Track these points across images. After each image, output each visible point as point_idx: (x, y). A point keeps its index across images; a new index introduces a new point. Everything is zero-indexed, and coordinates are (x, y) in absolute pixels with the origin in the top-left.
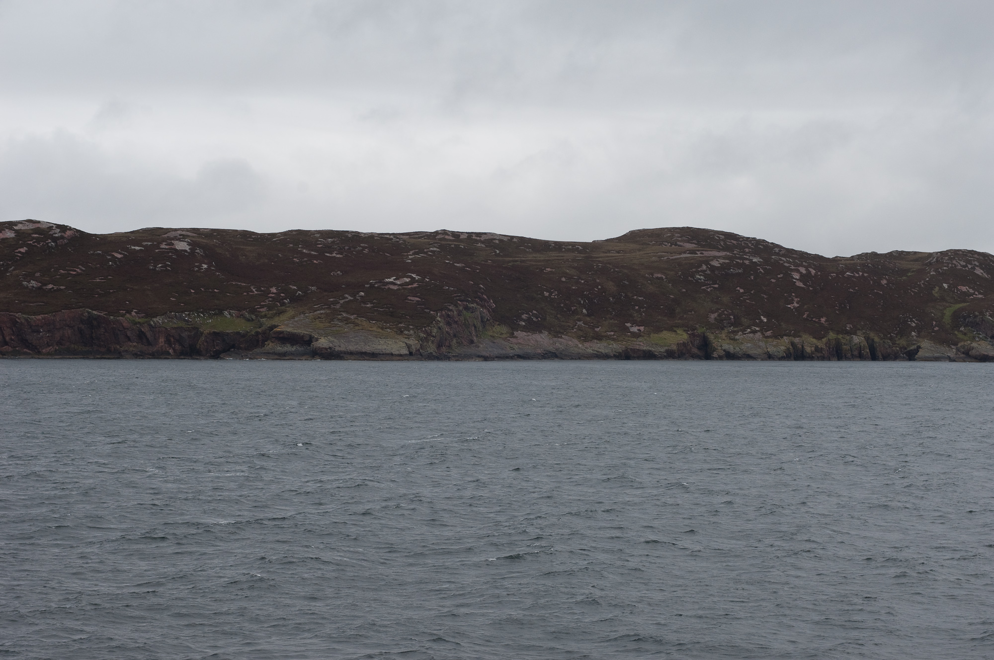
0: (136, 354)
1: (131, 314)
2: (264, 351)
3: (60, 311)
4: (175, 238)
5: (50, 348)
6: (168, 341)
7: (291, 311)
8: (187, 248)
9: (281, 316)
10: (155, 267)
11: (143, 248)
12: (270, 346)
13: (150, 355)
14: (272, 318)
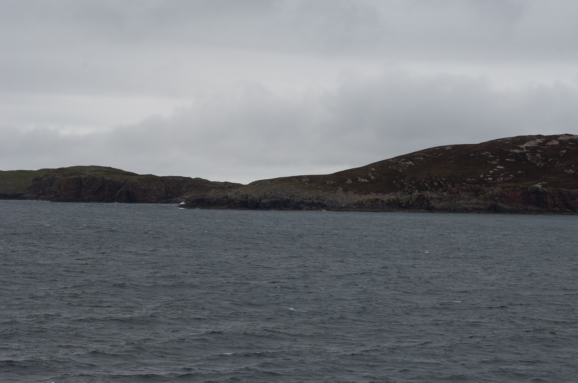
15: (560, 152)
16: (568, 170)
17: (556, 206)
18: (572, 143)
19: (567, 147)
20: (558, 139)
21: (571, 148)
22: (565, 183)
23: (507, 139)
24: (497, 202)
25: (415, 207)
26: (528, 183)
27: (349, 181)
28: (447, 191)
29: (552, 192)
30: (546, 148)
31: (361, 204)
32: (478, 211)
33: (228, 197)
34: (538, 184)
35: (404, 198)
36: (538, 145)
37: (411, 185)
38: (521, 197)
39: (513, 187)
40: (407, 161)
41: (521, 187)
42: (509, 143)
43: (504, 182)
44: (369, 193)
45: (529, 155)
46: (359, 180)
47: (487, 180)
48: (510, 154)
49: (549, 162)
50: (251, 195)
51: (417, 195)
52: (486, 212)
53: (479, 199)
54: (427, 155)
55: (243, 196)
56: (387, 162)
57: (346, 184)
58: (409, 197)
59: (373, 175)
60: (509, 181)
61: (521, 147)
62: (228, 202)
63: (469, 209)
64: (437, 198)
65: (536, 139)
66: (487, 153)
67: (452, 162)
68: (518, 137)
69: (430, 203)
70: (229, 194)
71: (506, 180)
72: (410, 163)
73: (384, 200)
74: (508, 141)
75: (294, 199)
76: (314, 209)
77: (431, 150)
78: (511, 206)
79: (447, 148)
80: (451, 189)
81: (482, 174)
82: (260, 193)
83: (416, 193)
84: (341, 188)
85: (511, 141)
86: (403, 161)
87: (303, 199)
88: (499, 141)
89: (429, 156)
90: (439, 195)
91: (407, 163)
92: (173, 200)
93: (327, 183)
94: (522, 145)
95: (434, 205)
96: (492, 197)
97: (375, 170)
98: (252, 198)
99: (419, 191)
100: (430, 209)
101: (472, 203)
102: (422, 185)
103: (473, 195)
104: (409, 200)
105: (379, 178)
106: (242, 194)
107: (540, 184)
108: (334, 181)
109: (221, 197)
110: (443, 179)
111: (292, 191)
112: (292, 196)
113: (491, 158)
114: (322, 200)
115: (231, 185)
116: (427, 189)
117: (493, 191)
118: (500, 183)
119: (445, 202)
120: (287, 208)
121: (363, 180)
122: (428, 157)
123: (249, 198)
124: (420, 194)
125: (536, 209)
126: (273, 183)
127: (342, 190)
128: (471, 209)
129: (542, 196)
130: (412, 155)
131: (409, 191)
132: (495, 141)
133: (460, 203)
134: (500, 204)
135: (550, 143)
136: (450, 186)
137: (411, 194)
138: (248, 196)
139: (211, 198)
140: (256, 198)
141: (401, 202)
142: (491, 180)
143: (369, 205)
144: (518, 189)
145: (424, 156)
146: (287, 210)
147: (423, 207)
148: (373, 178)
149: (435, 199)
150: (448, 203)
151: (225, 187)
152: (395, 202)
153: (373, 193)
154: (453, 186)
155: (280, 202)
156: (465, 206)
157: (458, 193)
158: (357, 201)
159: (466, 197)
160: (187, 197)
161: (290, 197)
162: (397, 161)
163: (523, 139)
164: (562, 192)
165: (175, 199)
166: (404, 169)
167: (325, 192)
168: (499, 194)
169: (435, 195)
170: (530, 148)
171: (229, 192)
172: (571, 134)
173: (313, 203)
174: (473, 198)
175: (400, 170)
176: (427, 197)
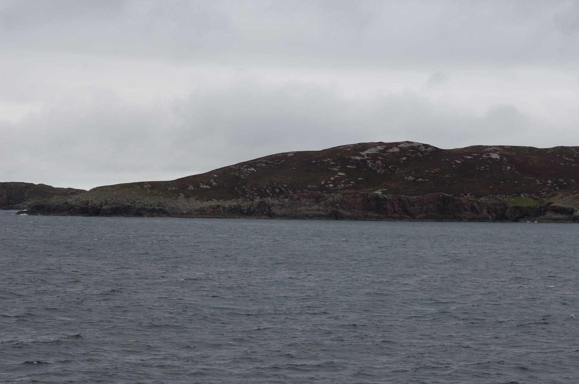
0: (470, 219)
1: (467, 196)
2: (545, 218)
3: (427, 194)
4: (491, 152)
5: (420, 215)
6: (488, 212)
7: (560, 194)
8: (498, 157)
9: (554, 197)
10: (480, 168)
11: (473, 158)
12: (549, 214)
13: (478, 219)
14: (549, 198)
15: (401, 159)
16: (408, 177)
17: (396, 212)
18: (412, 150)
19: (408, 154)
20: (399, 146)
21: (411, 155)
22: (405, 190)
23: (348, 146)
24: (338, 208)
25: (257, 213)
26: (369, 190)
27: (191, 188)
28: (289, 198)
29: (391, 199)
30: (386, 155)
31: (202, 211)
32: (319, 218)
33: (69, 203)
34: (378, 191)
35: (245, 204)
36: (378, 152)
37: (253, 192)
38: (361, 204)
39: (354, 194)
40: (249, 168)
41: (361, 194)
42: (350, 150)
43: (344, 188)
44: (210, 200)
45: (370, 162)
46: (201, 187)
47: (328, 186)
48: (351, 161)
49: (389, 168)
50: (92, 201)
51: (258, 201)
52: (326, 219)
53: (320, 205)
54: (269, 162)
55: (83, 203)
56: (229, 169)
57: (187, 191)
58: (251, 203)
59: (215, 182)
60: (350, 188)
61: (362, 154)
62: (68, 208)
63: (310, 216)
64: (279, 204)
65: (378, 147)
66: (328, 160)
67: (293, 168)
68: (360, 144)
69: (271, 209)
70: (69, 200)
71: (347, 187)
72: (253, 169)
73: (226, 206)
74: (349, 148)
75: (135, 205)
76: (156, 215)
77: (273, 156)
78: (351, 213)
79: (289, 155)
80: (292, 195)
81: (323, 180)
82: (101, 199)
83: (258, 200)
84: (183, 194)
85: (352, 148)
86: (245, 168)
87: (145, 205)
88: (341, 147)
89: (271, 162)
90: (281, 201)
91: (249, 169)
92: (15, 206)
93: (169, 189)
94: (363, 152)
95: (275, 211)
96: (333, 204)
97: (217, 176)
98: (93, 205)
99: (261, 198)
100: (271, 216)
101: (313, 209)
102: (264, 191)
103: (314, 201)
104: (250, 207)
105: (221, 185)
106: (83, 200)
107: (380, 191)
108: (176, 187)
109: (61, 203)
110: (285, 186)
111: (134, 198)
112: (133, 203)
113: (333, 165)
114: (163, 207)
115: (74, 191)
116: (269, 195)
117: (334, 197)
118: (341, 190)
119: (287, 208)
120: (128, 215)
121: (205, 186)
122: (270, 164)
123: (90, 205)
124: (261, 200)
125: (376, 215)
126: (114, 189)
127: (184, 197)
128: (312, 216)
129: (382, 202)
130: (254, 162)
131: (250, 197)
132: (337, 148)
133: (301, 210)
134: (341, 211)
135: (391, 150)
136: (291, 192)
137: (253, 200)
138: (88, 202)
139: (51, 204)
140: (96, 204)
141: (242, 208)
142: (332, 187)
143: (210, 212)
144: (358, 195)
145: (266, 163)
146: (128, 216)
147: (264, 213)
148: (215, 185)
149: (277, 205)
150: (289, 210)
151: (68, 193)
152: (237, 208)
153: (214, 199)
154: (295, 193)
155: (121, 208)
156: (306, 213)
157: (299, 199)
158: (198, 207)
159: (307, 203)
160: (29, 203)
161: (132, 203)
162: (239, 167)
163: (364, 146)
164: (402, 198)
165: (17, 205)
166: (246, 175)
167: (167, 199)
168: (340, 201)
169: (276, 202)
170: (371, 155)
171: (69, 198)
172: (412, 141)
173: (154, 209)
174: (314, 205)
175: (242, 176)
176: (269, 204)
